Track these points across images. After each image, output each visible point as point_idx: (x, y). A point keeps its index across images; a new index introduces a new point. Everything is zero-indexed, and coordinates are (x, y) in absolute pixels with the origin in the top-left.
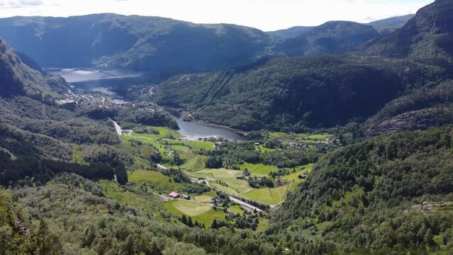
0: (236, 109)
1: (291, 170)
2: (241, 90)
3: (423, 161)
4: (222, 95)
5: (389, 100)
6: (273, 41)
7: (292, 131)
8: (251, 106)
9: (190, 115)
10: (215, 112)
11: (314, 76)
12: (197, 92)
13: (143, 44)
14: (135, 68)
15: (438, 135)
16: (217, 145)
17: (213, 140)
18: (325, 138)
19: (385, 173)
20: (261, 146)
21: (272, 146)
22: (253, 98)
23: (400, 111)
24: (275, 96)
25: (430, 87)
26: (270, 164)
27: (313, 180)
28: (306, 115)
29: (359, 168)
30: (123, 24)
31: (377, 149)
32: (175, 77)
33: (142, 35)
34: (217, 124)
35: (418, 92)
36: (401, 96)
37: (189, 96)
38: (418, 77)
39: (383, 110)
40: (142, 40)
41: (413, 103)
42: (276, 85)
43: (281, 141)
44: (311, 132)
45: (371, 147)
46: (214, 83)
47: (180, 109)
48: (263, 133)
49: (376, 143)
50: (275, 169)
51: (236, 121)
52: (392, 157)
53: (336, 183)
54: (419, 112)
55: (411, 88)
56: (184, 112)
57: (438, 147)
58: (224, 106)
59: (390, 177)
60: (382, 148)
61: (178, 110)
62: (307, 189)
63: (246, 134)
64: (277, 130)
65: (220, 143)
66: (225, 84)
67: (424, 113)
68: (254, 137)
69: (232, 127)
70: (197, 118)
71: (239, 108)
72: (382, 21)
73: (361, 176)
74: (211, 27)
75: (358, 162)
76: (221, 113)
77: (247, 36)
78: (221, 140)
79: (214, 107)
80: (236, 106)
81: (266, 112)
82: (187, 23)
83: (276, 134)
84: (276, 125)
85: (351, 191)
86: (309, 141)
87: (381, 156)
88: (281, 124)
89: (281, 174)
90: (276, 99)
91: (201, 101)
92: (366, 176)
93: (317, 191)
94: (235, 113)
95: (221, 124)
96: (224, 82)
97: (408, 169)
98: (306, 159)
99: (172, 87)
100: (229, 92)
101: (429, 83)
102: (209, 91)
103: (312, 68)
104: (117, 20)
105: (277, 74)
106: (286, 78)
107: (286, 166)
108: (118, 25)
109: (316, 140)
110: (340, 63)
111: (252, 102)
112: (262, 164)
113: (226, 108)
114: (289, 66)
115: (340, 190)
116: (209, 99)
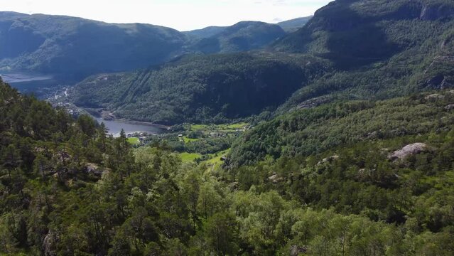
0: (157, 105)
1: (213, 155)
2: (161, 87)
3: (316, 130)
4: (142, 93)
5: (294, 90)
6: (189, 40)
7: (213, 122)
8: (172, 101)
9: (111, 114)
10: (137, 110)
11: (230, 71)
12: (116, 91)
13: (51, 44)
14: (43, 70)
15: (327, 110)
16: (141, 139)
17: (137, 136)
18: (243, 127)
19: (289, 143)
20: (184, 137)
21: (194, 136)
22: (173, 95)
23: (304, 98)
24: (194, 90)
25: (327, 77)
26: (194, 152)
27: (232, 156)
28: (225, 106)
29: (269, 142)
30: (26, 23)
31: (282, 125)
32: (92, 77)
33: (50, 36)
34: (140, 121)
35: (318, 82)
36: (305, 86)
37: (109, 95)
38: (317, 69)
39: (290, 99)
40: (48, 40)
41: (314, 91)
42: (196, 81)
43: (203, 132)
44: (229, 123)
45: (278, 124)
46: (134, 81)
47: (99, 109)
48: (185, 126)
49: (282, 120)
50: (199, 156)
51: (158, 117)
52: (294, 129)
53: (252, 155)
54: (319, 99)
55: (312, 79)
56: (103, 112)
57: (327, 119)
58: (145, 103)
59: (292, 145)
60: (286, 124)
61: (97, 110)
62: (228, 165)
63: (169, 128)
64: (199, 122)
65: (144, 137)
66: (145, 82)
67: (323, 99)
68: (177, 130)
69: (155, 123)
70: (119, 116)
71: (160, 104)
72: (288, 21)
73: (271, 147)
74: (125, 27)
75: (268, 136)
76: (143, 110)
77: (162, 36)
78: (145, 135)
79: (135, 105)
80: (157, 103)
81: (187, 107)
82: (99, 22)
83: (198, 127)
84: (198, 118)
85: (263, 160)
86: (229, 131)
87: (285, 130)
88: (202, 117)
89: (204, 159)
90: (196, 94)
91: (121, 99)
92: (274, 147)
93: (236, 164)
94: (157, 109)
95: (143, 121)
96: (144, 80)
97: (305, 137)
98: (226, 145)
99: (88, 88)
100: (149, 90)
101: (326, 74)
102: (129, 90)
103: (227, 64)
104: (19, 19)
105: (196, 71)
106: (204, 74)
107: (208, 152)
108: (21, 25)
109: (234, 129)
110: (252, 58)
111: (173, 98)
112: (186, 153)
113: (148, 105)
114: (205, 62)
115: (255, 161)
116: (129, 97)
